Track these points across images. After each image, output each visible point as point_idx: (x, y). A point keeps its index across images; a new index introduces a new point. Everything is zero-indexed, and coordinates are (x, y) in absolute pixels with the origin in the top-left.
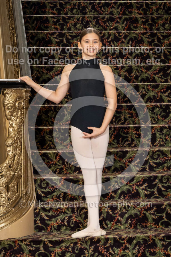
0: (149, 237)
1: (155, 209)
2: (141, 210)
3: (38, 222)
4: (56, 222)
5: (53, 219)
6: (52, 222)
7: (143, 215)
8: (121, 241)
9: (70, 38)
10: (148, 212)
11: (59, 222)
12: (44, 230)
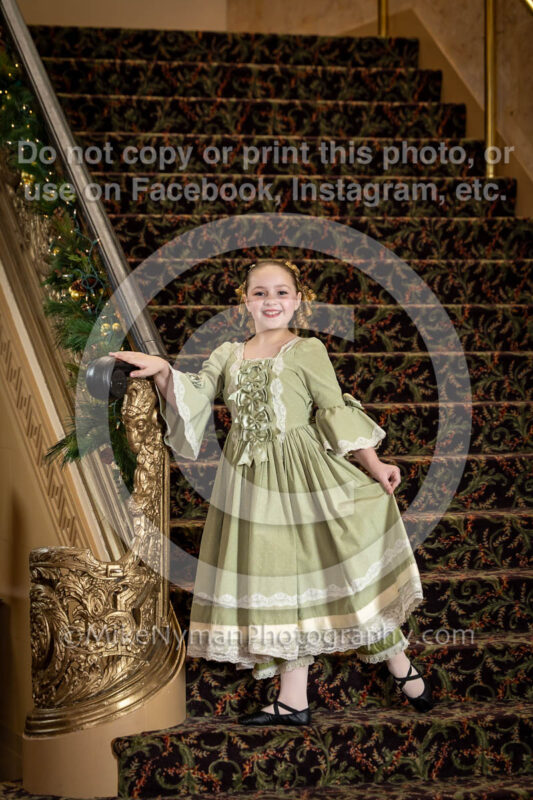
0: (460, 723)
1: (458, 657)
2: (428, 661)
3: (195, 692)
4: (236, 692)
5: (229, 686)
6: (226, 693)
7: (430, 673)
8: (400, 734)
9: (156, 233)
10: (443, 665)
11: (242, 693)
12: (209, 711)
